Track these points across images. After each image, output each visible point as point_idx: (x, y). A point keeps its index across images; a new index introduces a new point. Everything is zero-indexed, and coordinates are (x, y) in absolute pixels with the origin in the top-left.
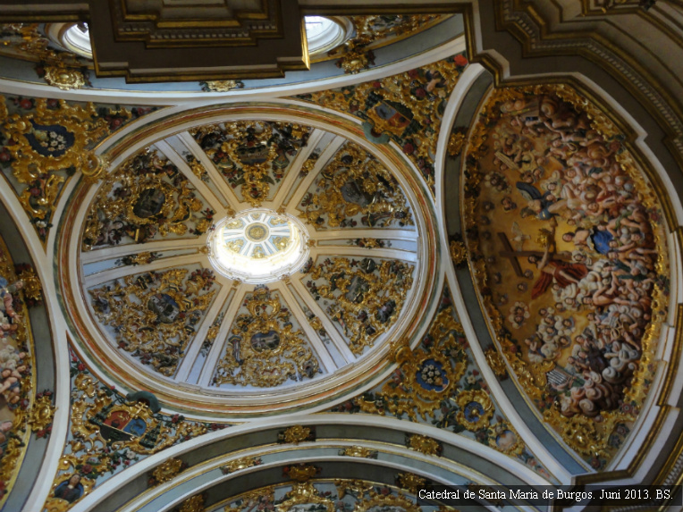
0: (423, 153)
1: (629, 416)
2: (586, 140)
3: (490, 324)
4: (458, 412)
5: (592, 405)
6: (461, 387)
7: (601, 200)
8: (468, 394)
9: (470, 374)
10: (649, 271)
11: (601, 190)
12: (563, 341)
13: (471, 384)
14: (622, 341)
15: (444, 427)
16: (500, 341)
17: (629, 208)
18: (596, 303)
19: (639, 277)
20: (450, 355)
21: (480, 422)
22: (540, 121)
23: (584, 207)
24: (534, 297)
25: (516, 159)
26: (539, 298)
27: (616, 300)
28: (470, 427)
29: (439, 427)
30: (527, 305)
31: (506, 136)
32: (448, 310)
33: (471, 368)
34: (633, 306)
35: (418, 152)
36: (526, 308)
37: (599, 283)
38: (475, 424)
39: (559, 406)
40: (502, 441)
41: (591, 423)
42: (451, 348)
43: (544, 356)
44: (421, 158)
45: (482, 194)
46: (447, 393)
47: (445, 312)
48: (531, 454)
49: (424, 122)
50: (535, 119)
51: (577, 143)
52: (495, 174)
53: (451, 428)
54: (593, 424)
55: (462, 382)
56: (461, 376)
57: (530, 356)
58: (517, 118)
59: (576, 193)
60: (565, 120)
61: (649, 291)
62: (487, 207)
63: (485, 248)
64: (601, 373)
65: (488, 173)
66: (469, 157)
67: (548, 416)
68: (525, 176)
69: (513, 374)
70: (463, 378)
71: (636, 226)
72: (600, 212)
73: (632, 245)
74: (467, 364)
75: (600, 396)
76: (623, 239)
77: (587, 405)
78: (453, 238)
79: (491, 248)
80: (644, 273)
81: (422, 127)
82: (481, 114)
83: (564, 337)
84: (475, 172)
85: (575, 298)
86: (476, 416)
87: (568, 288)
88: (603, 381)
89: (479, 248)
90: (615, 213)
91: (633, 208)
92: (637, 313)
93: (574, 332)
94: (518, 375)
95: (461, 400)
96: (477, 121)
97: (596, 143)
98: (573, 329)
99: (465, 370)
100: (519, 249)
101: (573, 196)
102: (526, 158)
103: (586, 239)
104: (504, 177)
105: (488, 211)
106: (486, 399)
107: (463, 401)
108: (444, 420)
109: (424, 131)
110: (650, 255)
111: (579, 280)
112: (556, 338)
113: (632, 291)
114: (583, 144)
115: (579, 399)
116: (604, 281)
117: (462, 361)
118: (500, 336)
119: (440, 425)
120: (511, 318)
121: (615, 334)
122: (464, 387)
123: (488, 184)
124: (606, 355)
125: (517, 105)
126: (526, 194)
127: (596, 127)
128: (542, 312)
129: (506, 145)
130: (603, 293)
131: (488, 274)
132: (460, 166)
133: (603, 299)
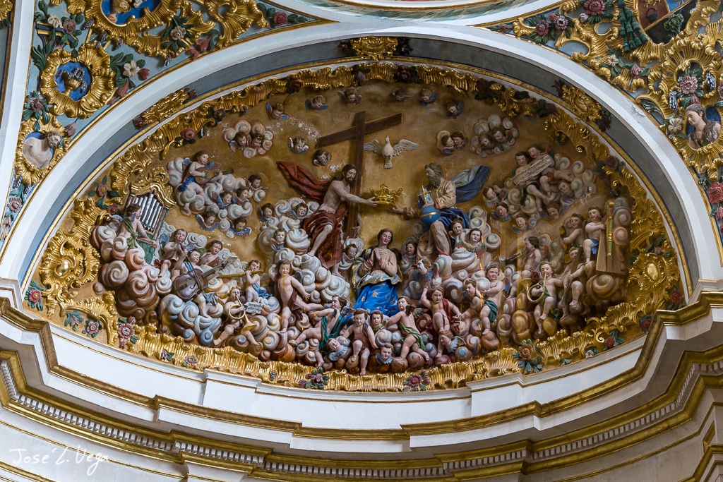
0: (579, 32)
1: (115, 334)
2: (543, 317)
3: (233, 90)
4: (67, 50)
5: (122, 281)
6: (114, 49)
7: (446, 308)
8: (104, 64)
9: (140, 64)
10: (333, 362)
11: (462, 311)
12: (212, 219)
13: (122, 69)
14: (225, 319)
15: (36, 27)
16: (200, 108)
17: (430, 345)
18: (281, 280)
19: (325, 349)
20: (174, 26)
21: (57, 95)
22: (589, 263)
23: (438, 280)
24: (281, 166)
25: (532, 188)
26: (280, 175)
27: (287, 312)
28: (47, 79)
29: (36, 17)
30: (266, 154)
31: (574, 185)
32: (263, 21)
33: (151, 64)
34: (280, 337)
35: (583, 23)
36: (261, 151)
37: (314, 286)
38: (53, 87)
39: (105, 222)
40: (37, 144)
41: (91, 277)
42: (189, 27)
43: (182, 188)
44: (571, 24)
45: (480, 105)
46: (101, 25)
47: (259, 16)
48: (26, 198)
49: (636, 59)
50: (594, 257)
51: (542, 303)
52: (510, 137)
53: (39, 42)
54: (89, 281)
55: (124, 49)
56: (136, 48)
57: (180, 163)
58: (601, 226)
59: (463, 273)
60: (580, 299)
61: (304, 360)
62: (453, 109)
63: (375, 89)
64: (171, 292)
65: (515, 126)
66: (552, 110)
67: (87, 205)
68: (499, 190)
69: (146, 134)
70: (132, 51)
71: (404, 355)
72: (428, 302)
73: (375, 345)
74: (160, 57)
75: (138, 293)
76: (385, 334)
77: (120, 273)
78: (404, 44)
79: (373, 100)
80: (332, 356)
81: (628, 52)
82: (623, 164)
83: (218, 219)
84: (522, 110)
85: (286, 245)
86: (67, 86)
87: (304, 235)
88: (162, 296)
89: (377, 81)
90: (423, 323)
91: (429, 351)
92: (271, 342)
93: (225, 235)
94: (144, 144)
95: (90, 53)
96: (613, 152)
97: (536, 328)
98: (231, 234)
99: (147, 54)
100: (368, 146)
101: (456, 269)
102: (530, 202)
103: (384, 270)
104: (502, 149)
105: (446, 106)
106: (101, 100)
107: (89, 57)
108: (51, 28)
109: (619, 53)
110: (359, 365)
111: (316, 255)
112: (215, 208)
113: (303, 336)
114: (537, 311)
115: (126, 260)
116: (317, 293)
117: (163, 47)
118: (211, 110)
119: (41, 20)
120: (244, 125)
121: (236, 310)
122: (114, 54)
123: (495, 121)
124: (201, 298)
125: (621, 233)
126: (466, 179)
127: (559, 338)
128: (257, 182)
129: (560, 180)
130: (296, 291)
131: (326, 90)
132: (539, 89)
133: (289, 292)
